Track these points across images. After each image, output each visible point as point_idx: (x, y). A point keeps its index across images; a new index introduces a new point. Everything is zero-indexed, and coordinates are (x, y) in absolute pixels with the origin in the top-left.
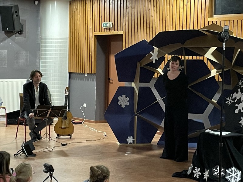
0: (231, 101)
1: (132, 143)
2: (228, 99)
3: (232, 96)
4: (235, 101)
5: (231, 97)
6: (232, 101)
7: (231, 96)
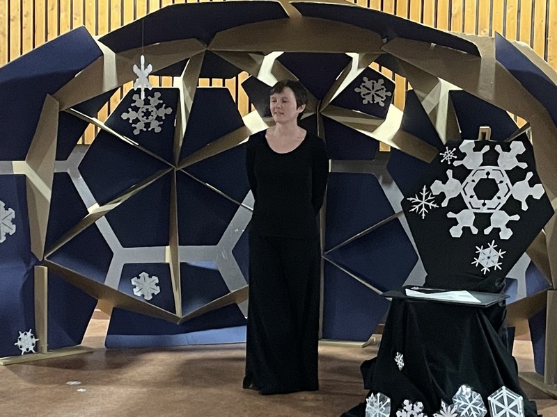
0: (427, 207)
1: (31, 352)
2: (417, 200)
3: (429, 190)
4: (444, 204)
5: (424, 194)
6: (430, 204)
7: (424, 189)
